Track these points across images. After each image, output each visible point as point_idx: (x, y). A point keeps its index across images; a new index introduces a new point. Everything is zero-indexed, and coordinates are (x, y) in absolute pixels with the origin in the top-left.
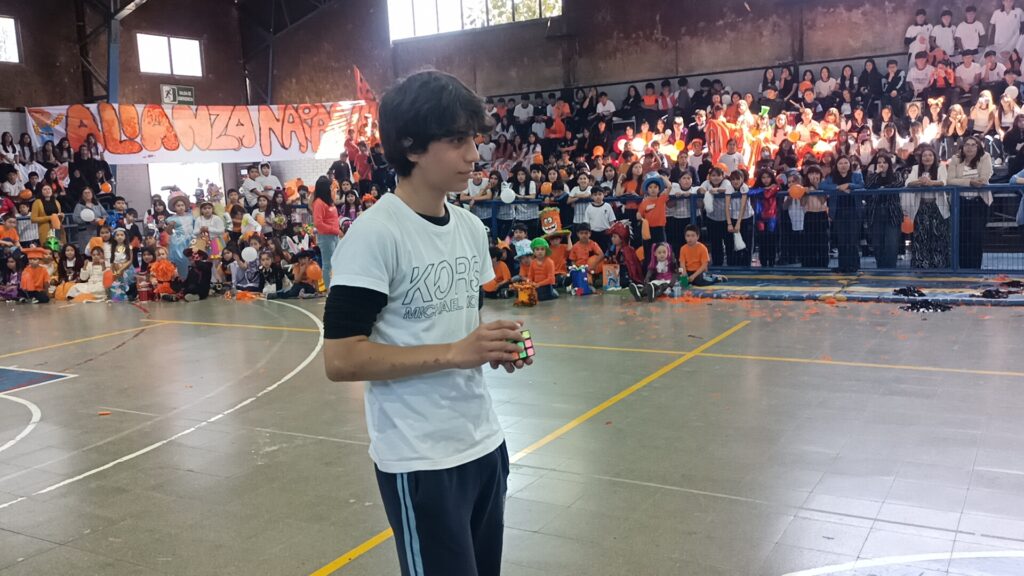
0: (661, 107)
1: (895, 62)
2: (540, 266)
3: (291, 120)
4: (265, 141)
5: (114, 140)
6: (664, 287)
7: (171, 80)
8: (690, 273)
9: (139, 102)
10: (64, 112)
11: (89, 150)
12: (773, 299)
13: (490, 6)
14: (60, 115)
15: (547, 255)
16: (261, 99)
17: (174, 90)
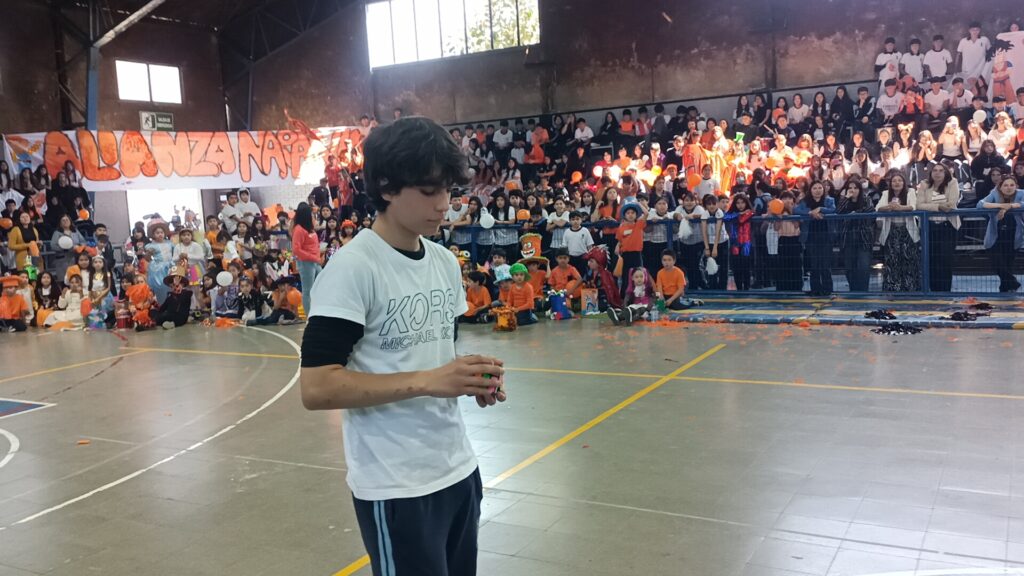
0: (638, 133)
1: (865, 89)
2: (519, 291)
3: (271, 146)
4: (245, 168)
5: (92, 166)
6: (641, 311)
7: (150, 106)
8: (667, 297)
9: (118, 129)
10: (42, 139)
11: (67, 177)
12: (748, 322)
13: (469, 34)
14: (37, 142)
15: (526, 280)
16: (241, 125)
17: (153, 117)
